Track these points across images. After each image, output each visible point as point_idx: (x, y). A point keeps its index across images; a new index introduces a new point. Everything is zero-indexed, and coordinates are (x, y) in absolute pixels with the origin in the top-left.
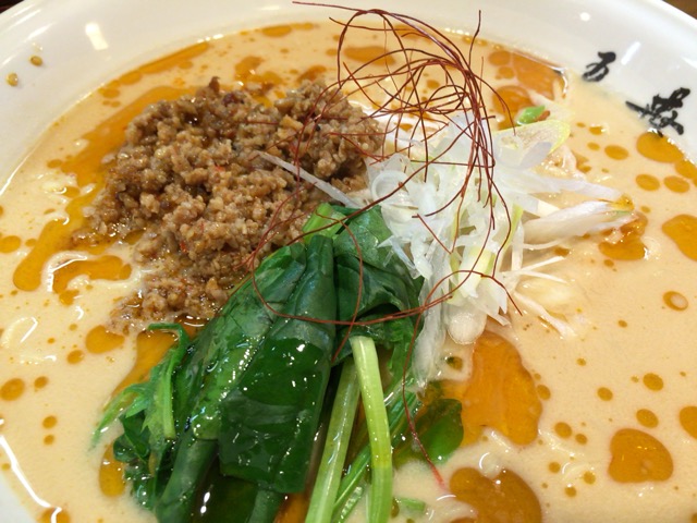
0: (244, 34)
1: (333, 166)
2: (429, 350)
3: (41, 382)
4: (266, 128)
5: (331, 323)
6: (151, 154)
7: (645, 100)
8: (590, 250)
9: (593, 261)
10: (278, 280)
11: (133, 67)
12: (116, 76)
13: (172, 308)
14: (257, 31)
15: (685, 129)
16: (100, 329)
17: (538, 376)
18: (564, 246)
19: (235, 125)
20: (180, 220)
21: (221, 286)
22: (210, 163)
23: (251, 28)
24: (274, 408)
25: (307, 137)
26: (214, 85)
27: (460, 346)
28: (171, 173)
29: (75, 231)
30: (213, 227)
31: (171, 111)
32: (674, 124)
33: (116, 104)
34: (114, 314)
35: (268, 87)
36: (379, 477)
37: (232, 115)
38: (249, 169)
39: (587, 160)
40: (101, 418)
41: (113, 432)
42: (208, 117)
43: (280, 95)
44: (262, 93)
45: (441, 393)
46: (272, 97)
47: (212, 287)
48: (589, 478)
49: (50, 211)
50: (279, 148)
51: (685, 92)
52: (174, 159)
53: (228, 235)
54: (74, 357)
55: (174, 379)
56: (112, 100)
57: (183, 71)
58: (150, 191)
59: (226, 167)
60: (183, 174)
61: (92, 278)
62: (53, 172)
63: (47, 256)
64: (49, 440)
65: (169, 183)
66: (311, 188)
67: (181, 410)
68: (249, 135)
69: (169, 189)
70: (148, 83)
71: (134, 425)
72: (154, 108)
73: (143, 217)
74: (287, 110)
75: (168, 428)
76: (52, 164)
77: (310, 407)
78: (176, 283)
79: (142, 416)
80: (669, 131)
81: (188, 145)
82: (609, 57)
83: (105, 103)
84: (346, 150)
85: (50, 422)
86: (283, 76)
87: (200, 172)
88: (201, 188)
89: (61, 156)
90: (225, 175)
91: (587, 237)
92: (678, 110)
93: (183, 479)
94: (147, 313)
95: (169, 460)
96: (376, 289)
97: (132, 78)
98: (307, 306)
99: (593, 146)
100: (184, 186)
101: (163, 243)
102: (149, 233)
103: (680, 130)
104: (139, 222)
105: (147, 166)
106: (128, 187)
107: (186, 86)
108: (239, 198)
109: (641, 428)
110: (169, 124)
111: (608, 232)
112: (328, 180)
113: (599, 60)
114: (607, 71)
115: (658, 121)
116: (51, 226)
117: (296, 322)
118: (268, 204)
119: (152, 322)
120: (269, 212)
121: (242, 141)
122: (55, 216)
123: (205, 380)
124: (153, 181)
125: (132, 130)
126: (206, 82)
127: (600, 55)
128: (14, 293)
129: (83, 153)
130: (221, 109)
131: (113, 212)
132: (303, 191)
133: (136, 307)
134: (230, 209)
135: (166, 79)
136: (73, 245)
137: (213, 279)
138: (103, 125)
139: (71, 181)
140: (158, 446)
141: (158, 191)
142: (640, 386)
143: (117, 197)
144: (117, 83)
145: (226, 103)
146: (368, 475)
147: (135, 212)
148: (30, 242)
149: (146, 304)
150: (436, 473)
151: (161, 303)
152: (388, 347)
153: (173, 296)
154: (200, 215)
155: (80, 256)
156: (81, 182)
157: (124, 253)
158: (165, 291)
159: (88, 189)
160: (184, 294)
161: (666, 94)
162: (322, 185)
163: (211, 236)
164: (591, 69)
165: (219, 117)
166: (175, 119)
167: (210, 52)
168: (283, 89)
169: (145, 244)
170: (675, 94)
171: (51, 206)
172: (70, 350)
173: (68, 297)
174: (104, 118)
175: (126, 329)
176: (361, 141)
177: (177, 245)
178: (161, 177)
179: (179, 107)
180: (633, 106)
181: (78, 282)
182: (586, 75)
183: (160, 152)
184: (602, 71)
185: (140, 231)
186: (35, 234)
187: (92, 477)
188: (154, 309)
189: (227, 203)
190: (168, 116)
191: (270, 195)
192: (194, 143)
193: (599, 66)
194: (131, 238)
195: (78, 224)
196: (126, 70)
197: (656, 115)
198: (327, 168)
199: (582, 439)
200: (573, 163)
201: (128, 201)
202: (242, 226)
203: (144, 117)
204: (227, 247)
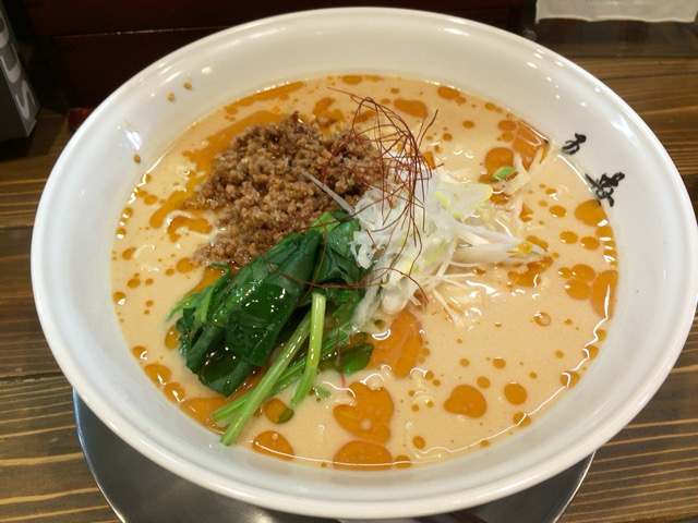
0: (330, 78)
1: (345, 187)
2: (364, 311)
3: (149, 282)
4: (313, 155)
5: (303, 282)
6: (239, 160)
7: (596, 177)
8: (501, 274)
9: (499, 282)
10: (280, 252)
11: (250, 94)
12: (238, 100)
13: (228, 256)
14: (339, 77)
15: (615, 204)
16: (186, 260)
17: (427, 342)
18: (482, 269)
19: (298, 148)
20: (242, 205)
21: (258, 249)
22: (272, 172)
23: (335, 75)
24: (256, 319)
25: (335, 165)
26: (295, 117)
27: (386, 314)
28: (247, 175)
29: (188, 199)
30: (258, 214)
31: (262, 132)
32: (610, 198)
33: (233, 119)
34: (196, 252)
35: (333, 121)
36: (308, 373)
37: (296, 141)
38: (296, 179)
39: (531, 212)
40: (175, 307)
41: (179, 315)
42: (283, 140)
43: (338, 128)
44: (327, 126)
45: (366, 338)
46: (333, 129)
47: (252, 249)
48: (430, 404)
49: (177, 184)
50: (316, 169)
51: (621, 176)
52: (250, 167)
53: (266, 220)
54: (169, 272)
55: (214, 294)
56: (231, 116)
57: (281, 102)
58: (233, 184)
59: (281, 176)
60: (254, 176)
61: (191, 229)
62: (184, 159)
63: (170, 211)
64: (147, 312)
65: (245, 180)
66: (331, 199)
67: (212, 309)
68: (303, 157)
69: (244, 184)
70: (257, 107)
71: (189, 314)
72: (250, 129)
73: (226, 198)
74: (329, 146)
75: (203, 318)
76: (185, 154)
77: (277, 324)
78: (233, 242)
79: (194, 310)
80: (605, 202)
81: (262, 158)
82: (581, 139)
83: (227, 118)
84: (356, 179)
85: (150, 303)
86: (346, 115)
87: (264, 177)
88: (262, 187)
89: (192, 150)
90: (278, 181)
91: (501, 265)
92: (614, 188)
93: (203, 343)
94: (213, 256)
95: (199, 333)
96: (336, 269)
97: (247, 102)
98: (290, 269)
99: (543, 204)
100: (254, 184)
101: (233, 217)
102: (228, 208)
103: (612, 203)
104: (223, 200)
105: (234, 168)
106: (221, 179)
107: (280, 113)
108: (281, 198)
109: (477, 387)
110: (256, 141)
111: (518, 265)
112: (343, 196)
113: (575, 139)
114: (578, 148)
115: (600, 193)
116: (176, 194)
117: (281, 277)
118: (298, 205)
119: (215, 262)
120: (298, 209)
121: (298, 161)
122: (179, 188)
123: (227, 297)
124: (235, 178)
125: (233, 142)
126: (292, 113)
127: (576, 135)
128: (147, 228)
129: (204, 150)
130: (292, 136)
131: (210, 192)
132: (326, 200)
133: (207, 251)
134: (273, 204)
135: (268, 106)
136: (184, 207)
137: (253, 244)
138: (222, 132)
139: (193, 167)
140: (197, 325)
141: (238, 184)
142: (490, 365)
143: (213, 183)
144: (236, 104)
145: (295, 132)
146: (303, 370)
147: (222, 195)
148: (162, 201)
149: (213, 250)
150: (343, 379)
151: (221, 252)
152: (337, 304)
153: (228, 250)
154: (256, 204)
155: (187, 215)
156: (199, 168)
157: (211, 218)
158: (225, 246)
159: (202, 174)
160: (235, 249)
161: (610, 175)
162: (336, 197)
163: (255, 218)
164: (568, 144)
165: (288, 141)
166: (262, 138)
167: (303, 89)
168: (342, 125)
169: (223, 215)
170: (616, 176)
171: (178, 181)
172: (168, 267)
173: (175, 238)
174: (223, 128)
175: (200, 263)
176: (366, 173)
177: (240, 219)
178: (241, 176)
179: (267, 131)
180: (588, 178)
181: (182, 230)
182: (565, 148)
183: (245, 160)
184: (575, 148)
185: (224, 206)
186: (166, 197)
187: (163, 334)
188: (217, 254)
189: (272, 199)
190: (258, 135)
191: (302, 199)
192: (267, 157)
193: (574, 144)
194: (217, 210)
195: (190, 195)
196: (243, 96)
197: (601, 189)
198: (341, 187)
199: (437, 383)
200: (518, 213)
201: (219, 187)
202: (277, 216)
203: (242, 135)
204: (265, 227)
